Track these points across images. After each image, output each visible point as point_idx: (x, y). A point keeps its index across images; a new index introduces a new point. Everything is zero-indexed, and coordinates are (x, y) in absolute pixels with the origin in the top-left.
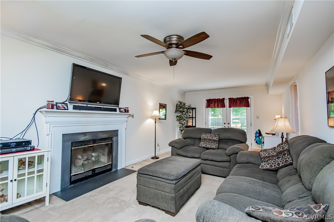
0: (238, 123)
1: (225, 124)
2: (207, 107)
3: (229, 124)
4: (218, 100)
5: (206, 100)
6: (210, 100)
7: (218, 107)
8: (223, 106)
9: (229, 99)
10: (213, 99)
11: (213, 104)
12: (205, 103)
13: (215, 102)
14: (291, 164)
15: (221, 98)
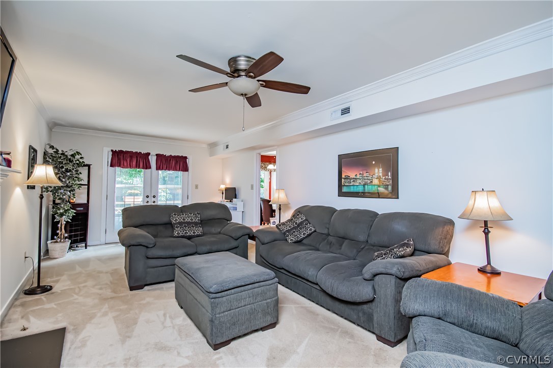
0: (137, 195)
1: (148, 197)
2: (112, 166)
3: (154, 197)
4: (138, 155)
5: (112, 151)
6: (121, 152)
7: (138, 166)
8: (147, 166)
9: (157, 155)
10: (127, 152)
11: (128, 162)
12: (107, 157)
13: (131, 157)
14: (315, 231)
15: (143, 152)
